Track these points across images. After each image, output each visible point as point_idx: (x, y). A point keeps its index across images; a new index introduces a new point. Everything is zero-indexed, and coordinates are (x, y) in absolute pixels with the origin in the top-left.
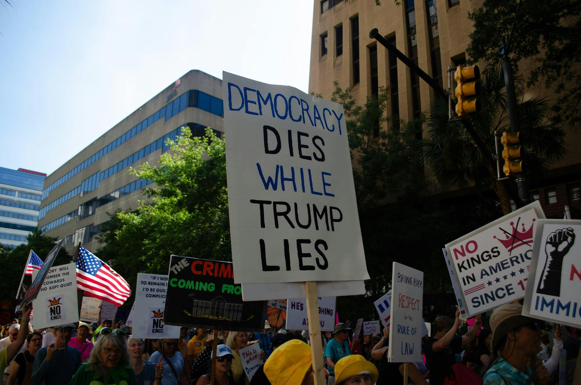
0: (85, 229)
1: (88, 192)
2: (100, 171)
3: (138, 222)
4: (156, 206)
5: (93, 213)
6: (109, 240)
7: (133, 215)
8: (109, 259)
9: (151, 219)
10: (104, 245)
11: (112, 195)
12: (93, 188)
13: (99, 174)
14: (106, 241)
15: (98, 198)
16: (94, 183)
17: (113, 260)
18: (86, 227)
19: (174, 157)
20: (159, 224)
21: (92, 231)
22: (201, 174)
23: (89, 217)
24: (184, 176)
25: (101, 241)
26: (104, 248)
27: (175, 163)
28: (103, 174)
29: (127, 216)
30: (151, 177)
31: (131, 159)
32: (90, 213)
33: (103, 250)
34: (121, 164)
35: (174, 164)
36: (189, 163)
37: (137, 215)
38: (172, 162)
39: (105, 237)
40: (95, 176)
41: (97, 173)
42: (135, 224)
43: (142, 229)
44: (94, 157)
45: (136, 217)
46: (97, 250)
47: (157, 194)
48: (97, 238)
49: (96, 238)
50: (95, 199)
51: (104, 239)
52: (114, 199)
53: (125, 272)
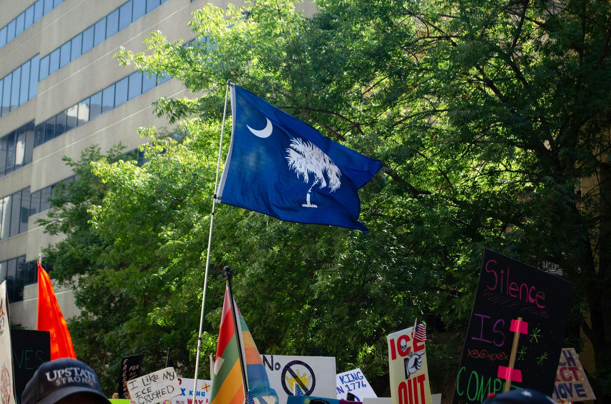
0: (7, 200)
1: (12, 109)
2: (38, 54)
3: (144, 182)
4: (188, 141)
5: (27, 160)
6: (72, 226)
7: (129, 165)
8: (75, 273)
9: (175, 173)
10: (62, 237)
11: (72, 113)
12: (24, 99)
13: (35, 61)
14: (65, 229)
15: (37, 123)
16: (25, 84)
17: (82, 276)
18: (12, 195)
19: (229, 13)
20: (194, 184)
21: (26, 205)
22: (298, 54)
23: (17, 171)
24: (255, 61)
25: (52, 230)
26: (62, 246)
27: (230, 27)
28: (45, 61)
29: (115, 169)
30: (173, 69)
31: (113, 21)
32: (19, 160)
33: (58, 250)
34: (88, 35)
35: (229, 30)
36: (266, 26)
37: (140, 165)
38: (222, 26)
39: (61, 220)
40: (26, 67)
41: (30, 60)
42: (136, 187)
43: (153, 199)
44: (21, 19)
45: (137, 170)
46: (44, 251)
47: (192, 111)
48: (42, 222)
49: (40, 221)
50: (29, 127)
51: (61, 224)
52: (77, 123)
53: (113, 305)
